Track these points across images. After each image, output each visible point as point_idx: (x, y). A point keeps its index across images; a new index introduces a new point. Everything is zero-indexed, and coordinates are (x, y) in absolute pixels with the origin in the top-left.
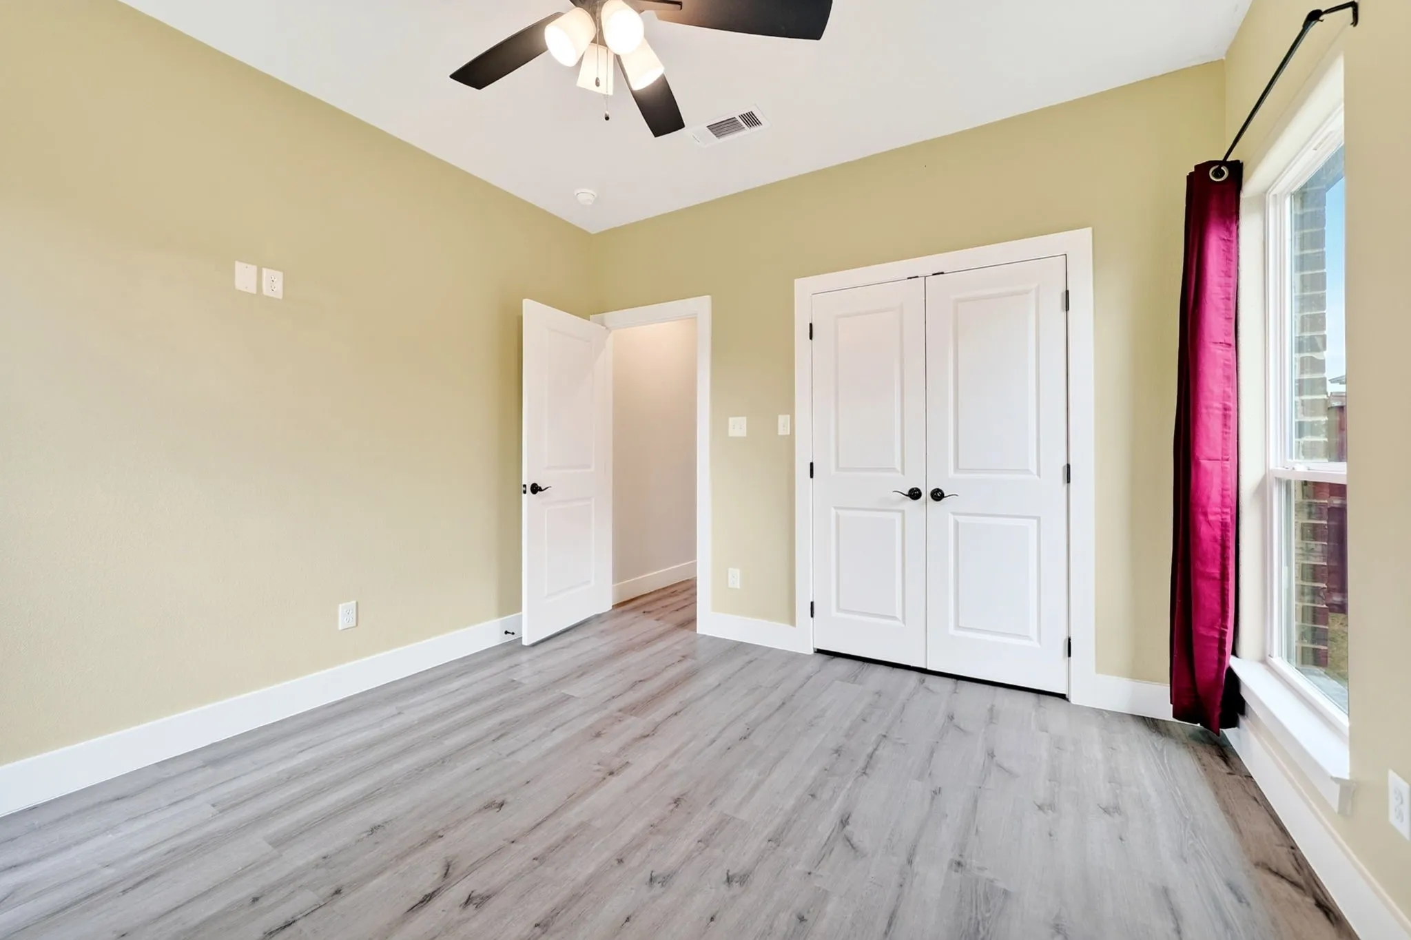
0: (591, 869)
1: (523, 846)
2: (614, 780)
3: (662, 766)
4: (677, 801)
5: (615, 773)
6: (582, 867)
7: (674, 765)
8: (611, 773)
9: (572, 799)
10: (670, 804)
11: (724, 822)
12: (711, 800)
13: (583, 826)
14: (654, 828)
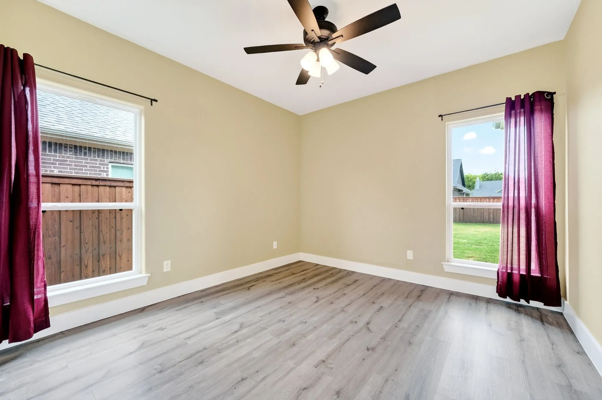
0: (324, 326)
1: (349, 334)
2: (322, 357)
3: (298, 364)
4: (294, 345)
5: (322, 361)
6: (326, 328)
7: (290, 364)
8: (324, 361)
9: (338, 349)
10: (296, 344)
11: (278, 335)
12: (280, 344)
13: (331, 338)
14: (304, 336)
